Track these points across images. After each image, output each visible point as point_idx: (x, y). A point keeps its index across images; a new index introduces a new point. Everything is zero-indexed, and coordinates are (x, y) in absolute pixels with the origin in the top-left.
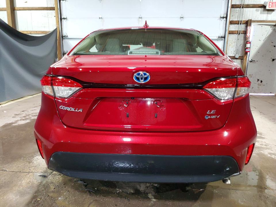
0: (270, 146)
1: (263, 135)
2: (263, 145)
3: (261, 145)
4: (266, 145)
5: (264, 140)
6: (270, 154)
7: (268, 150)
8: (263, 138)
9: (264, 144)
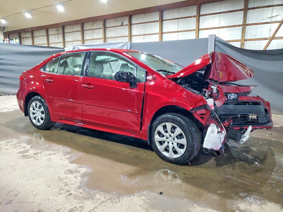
0: (13, 147)
1: (20, 156)
2: (18, 146)
3: (20, 146)
4: (16, 146)
5: (19, 150)
6: (12, 142)
7: (14, 143)
8: (19, 153)
9: (17, 148)
